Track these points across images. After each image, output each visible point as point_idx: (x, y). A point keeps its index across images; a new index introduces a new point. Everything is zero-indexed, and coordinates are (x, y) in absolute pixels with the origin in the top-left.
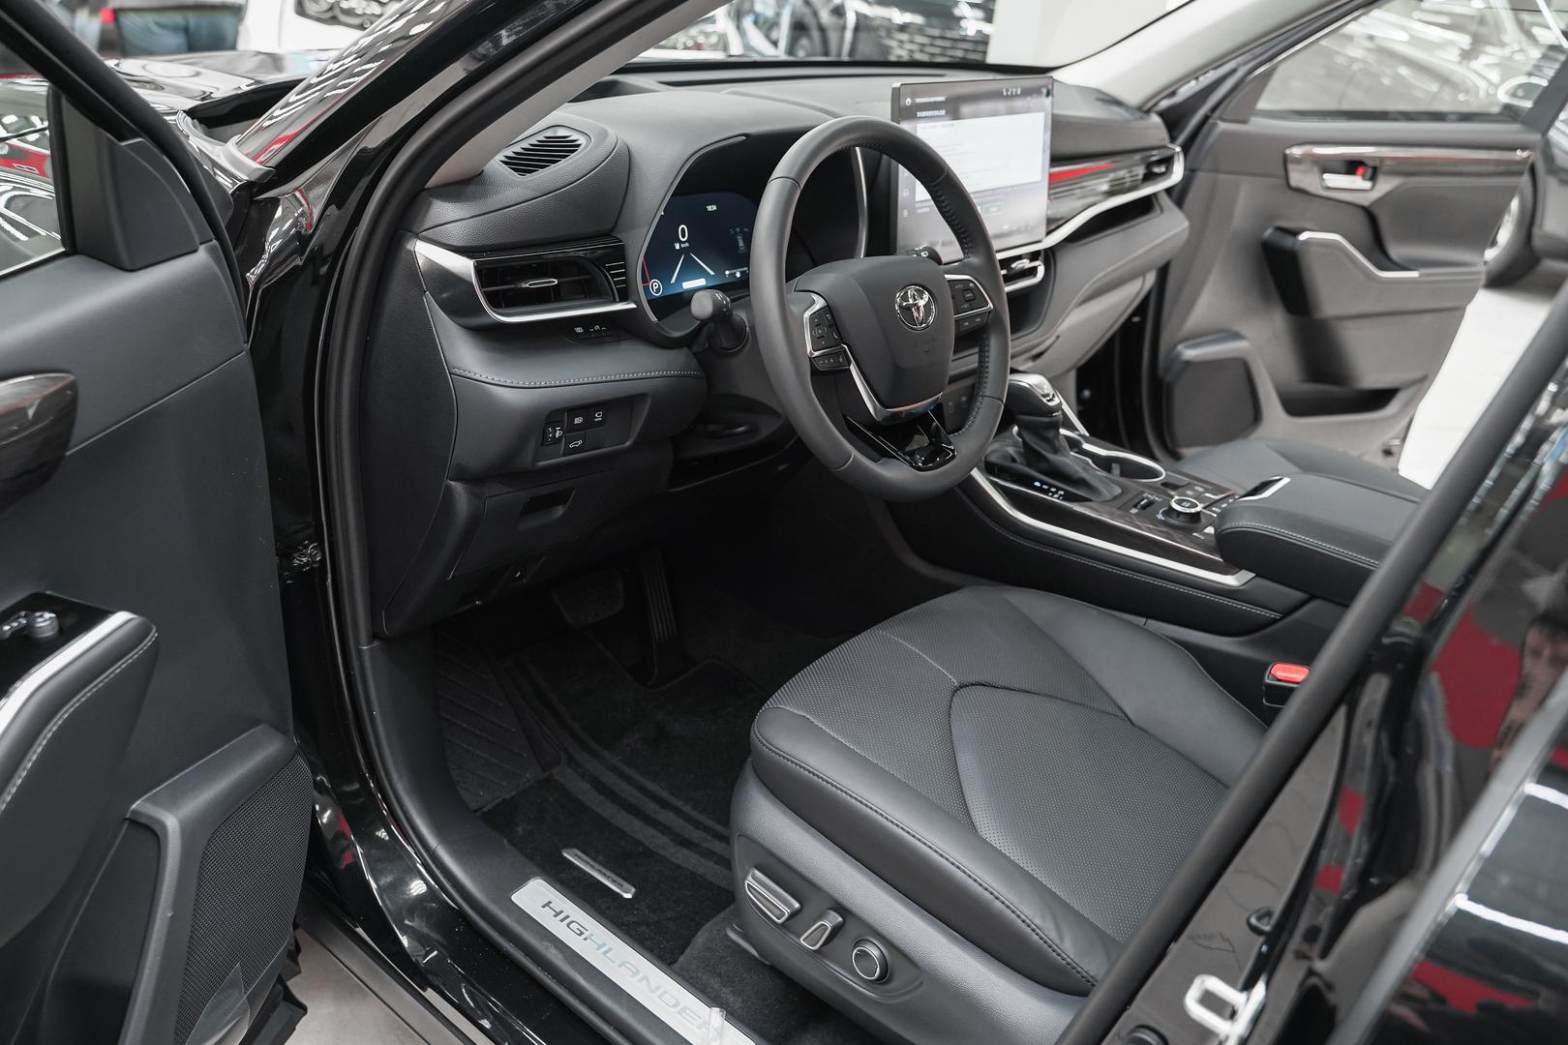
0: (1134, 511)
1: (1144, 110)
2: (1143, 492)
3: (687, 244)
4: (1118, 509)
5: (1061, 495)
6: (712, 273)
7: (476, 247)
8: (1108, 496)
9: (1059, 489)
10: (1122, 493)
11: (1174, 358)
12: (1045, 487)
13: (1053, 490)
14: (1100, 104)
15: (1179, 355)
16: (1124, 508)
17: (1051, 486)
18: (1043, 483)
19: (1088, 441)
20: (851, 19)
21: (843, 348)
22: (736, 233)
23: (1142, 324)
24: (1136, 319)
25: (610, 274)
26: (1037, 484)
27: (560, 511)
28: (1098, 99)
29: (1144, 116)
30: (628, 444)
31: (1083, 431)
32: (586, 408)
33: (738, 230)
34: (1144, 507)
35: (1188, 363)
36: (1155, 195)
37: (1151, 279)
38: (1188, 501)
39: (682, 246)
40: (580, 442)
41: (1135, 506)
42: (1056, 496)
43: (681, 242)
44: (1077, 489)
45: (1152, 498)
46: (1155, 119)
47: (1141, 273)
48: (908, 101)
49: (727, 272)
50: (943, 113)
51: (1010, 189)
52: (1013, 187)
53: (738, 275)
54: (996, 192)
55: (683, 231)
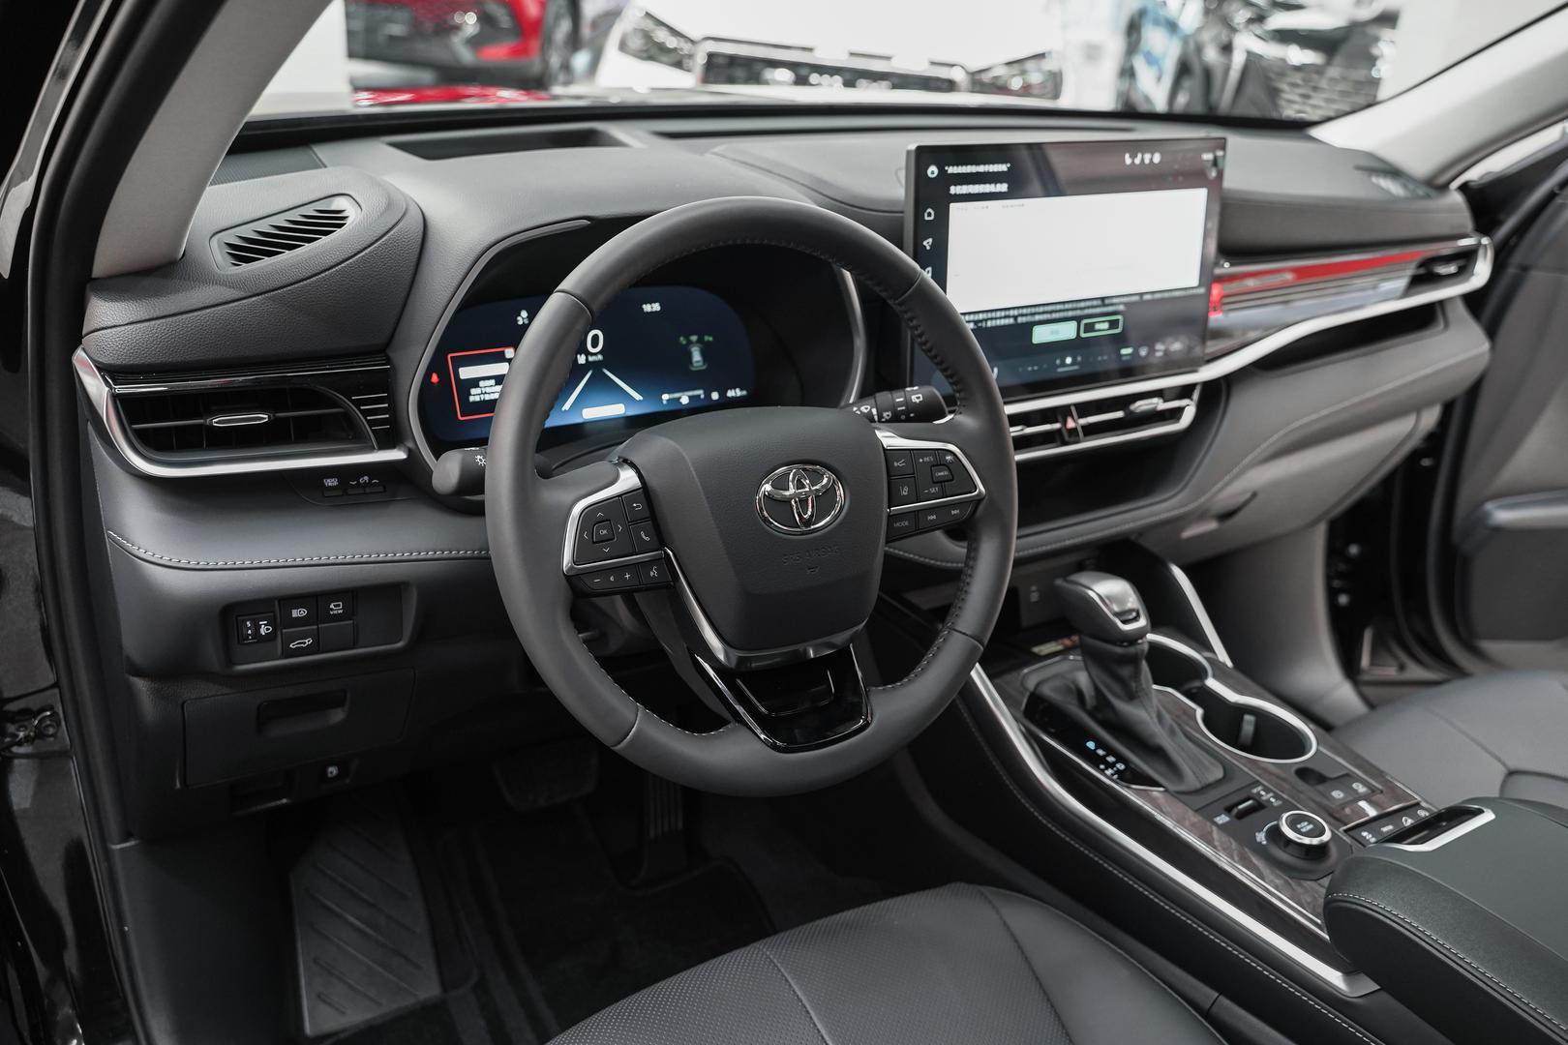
0: (1222, 819)
1: (1436, 185)
2: (1257, 783)
3: (600, 357)
4: (1196, 811)
5: (1118, 772)
6: (638, 397)
7: (132, 366)
8: (1192, 781)
9: (1120, 758)
10: (1224, 777)
11: (1479, 520)
12: (1101, 752)
13: (1111, 759)
14: (1358, 174)
15: (1487, 515)
16: (1206, 812)
17: (1110, 751)
18: (1100, 744)
19: (1221, 673)
20: (1238, 59)
21: (666, 553)
22: (690, 342)
23: (1434, 470)
24: (1426, 462)
25: (361, 411)
26: (1091, 745)
27: (338, 716)
28: (1359, 168)
29: (1433, 193)
30: (400, 645)
31: (1223, 656)
32: (315, 599)
33: (694, 338)
34: (1242, 815)
35: (1499, 530)
36: (1441, 303)
37: (1430, 418)
38: (1310, 820)
39: (591, 359)
40: (308, 641)
41: (1228, 810)
42: (1109, 772)
43: (588, 353)
44: (1147, 763)
45: (1265, 796)
46: (1456, 198)
47: (1417, 407)
48: (933, 171)
49: (665, 397)
50: (1003, 187)
51: (1136, 298)
52: (1141, 294)
53: (685, 400)
54: (1107, 302)
55: (595, 338)
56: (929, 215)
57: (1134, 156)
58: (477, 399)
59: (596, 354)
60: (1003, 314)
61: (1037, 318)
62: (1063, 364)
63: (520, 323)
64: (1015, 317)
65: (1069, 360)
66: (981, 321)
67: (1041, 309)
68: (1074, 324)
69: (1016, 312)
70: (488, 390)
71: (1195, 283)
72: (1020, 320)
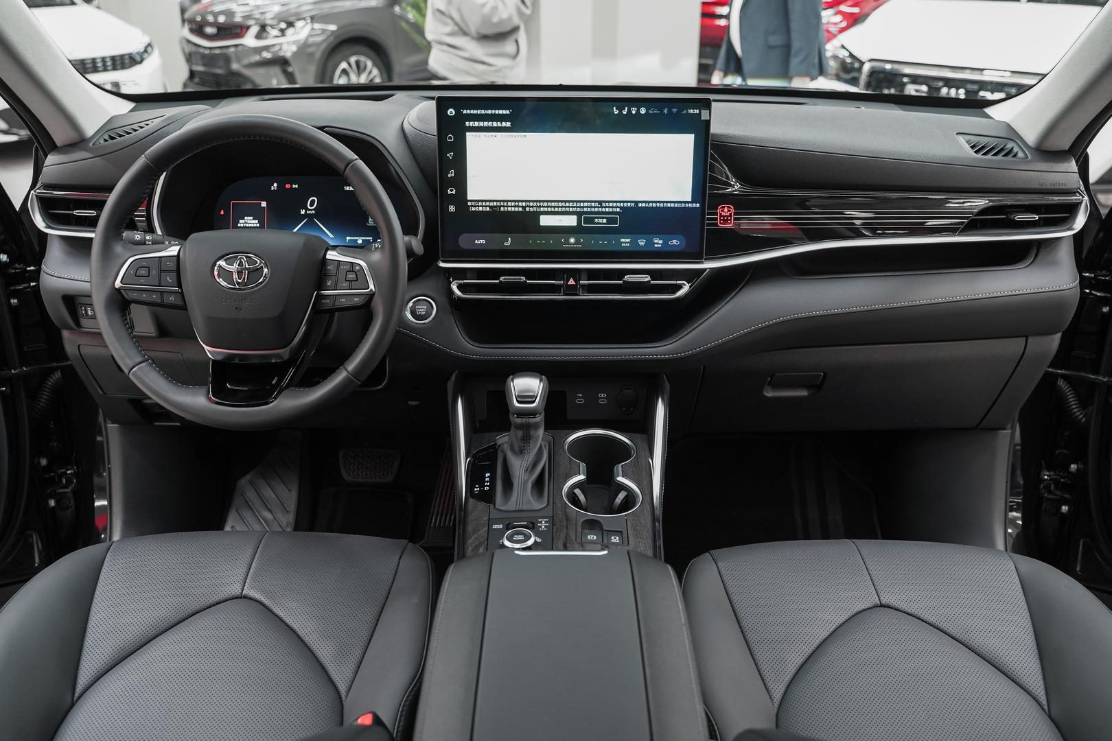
3: (313, 212)
6: (331, 236)
39: (308, 212)
43: (307, 209)
48: (451, 112)
49: (348, 238)
50: (508, 124)
51: (633, 205)
52: (637, 203)
53: (360, 242)
54: (604, 204)
55: (313, 201)
56: (450, 138)
57: (621, 109)
58: (242, 225)
59: (311, 210)
60: (513, 204)
61: (542, 209)
62: (567, 242)
63: (272, 189)
64: (524, 208)
65: (572, 240)
66: (496, 207)
67: (546, 204)
68: (575, 217)
69: (524, 204)
70: (248, 222)
71: (690, 199)
72: (527, 209)
